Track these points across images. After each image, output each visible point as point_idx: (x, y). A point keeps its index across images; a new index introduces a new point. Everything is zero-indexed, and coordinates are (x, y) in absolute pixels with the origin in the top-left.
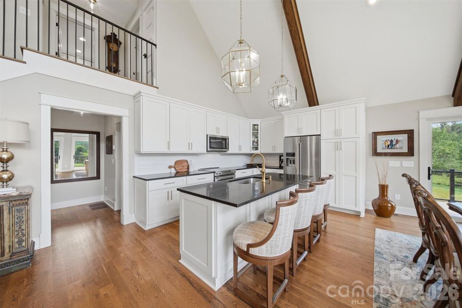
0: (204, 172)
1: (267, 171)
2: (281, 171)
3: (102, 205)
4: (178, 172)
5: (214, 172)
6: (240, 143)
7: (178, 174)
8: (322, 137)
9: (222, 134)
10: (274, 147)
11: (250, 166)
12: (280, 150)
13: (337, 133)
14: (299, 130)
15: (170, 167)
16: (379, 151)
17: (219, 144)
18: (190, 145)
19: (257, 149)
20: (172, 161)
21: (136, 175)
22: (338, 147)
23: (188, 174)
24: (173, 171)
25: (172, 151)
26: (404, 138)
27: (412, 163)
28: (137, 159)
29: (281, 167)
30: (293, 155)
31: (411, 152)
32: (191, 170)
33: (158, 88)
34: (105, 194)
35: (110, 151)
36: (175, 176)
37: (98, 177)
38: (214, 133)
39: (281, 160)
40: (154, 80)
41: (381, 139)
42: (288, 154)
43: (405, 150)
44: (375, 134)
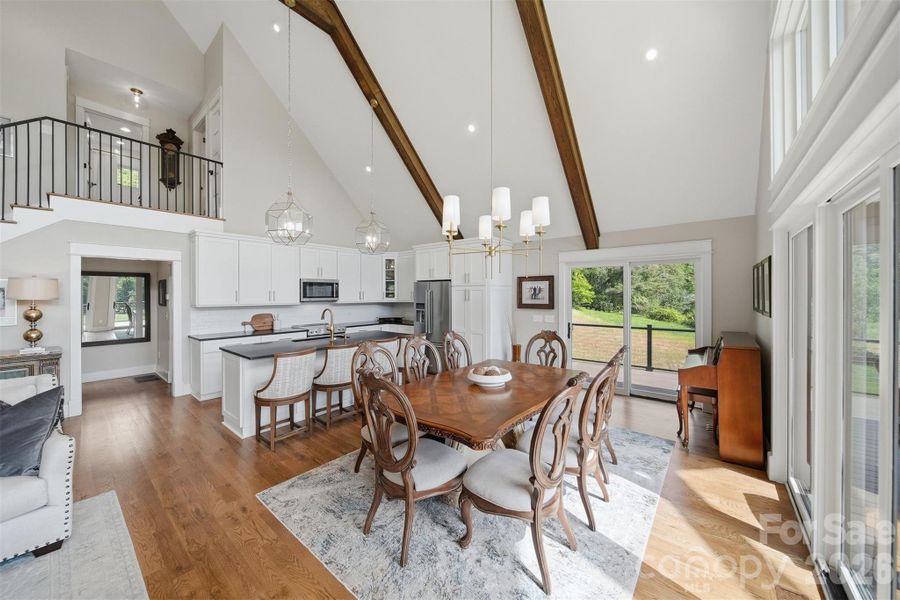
0: (293, 329)
3: (152, 378)
4: (256, 331)
5: (307, 331)
6: (362, 289)
8: (453, 283)
9: (326, 277)
11: (383, 321)
13: (466, 278)
14: (431, 270)
15: (244, 324)
16: (525, 301)
17: (319, 290)
18: (271, 295)
19: (393, 295)
20: (248, 316)
21: (191, 335)
23: (271, 331)
24: (249, 329)
25: (243, 302)
26: (544, 285)
27: (553, 317)
28: (194, 315)
30: (424, 306)
31: (551, 306)
32: (277, 327)
33: (224, 220)
34: (158, 363)
35: (163, 302)
36: (253, 335)
37: (147, 338)
38: (310, 277)
40: (221, 210)
41: (527, 285)
42: (419, 305)
43: (546, 302)
44: (521, 280)
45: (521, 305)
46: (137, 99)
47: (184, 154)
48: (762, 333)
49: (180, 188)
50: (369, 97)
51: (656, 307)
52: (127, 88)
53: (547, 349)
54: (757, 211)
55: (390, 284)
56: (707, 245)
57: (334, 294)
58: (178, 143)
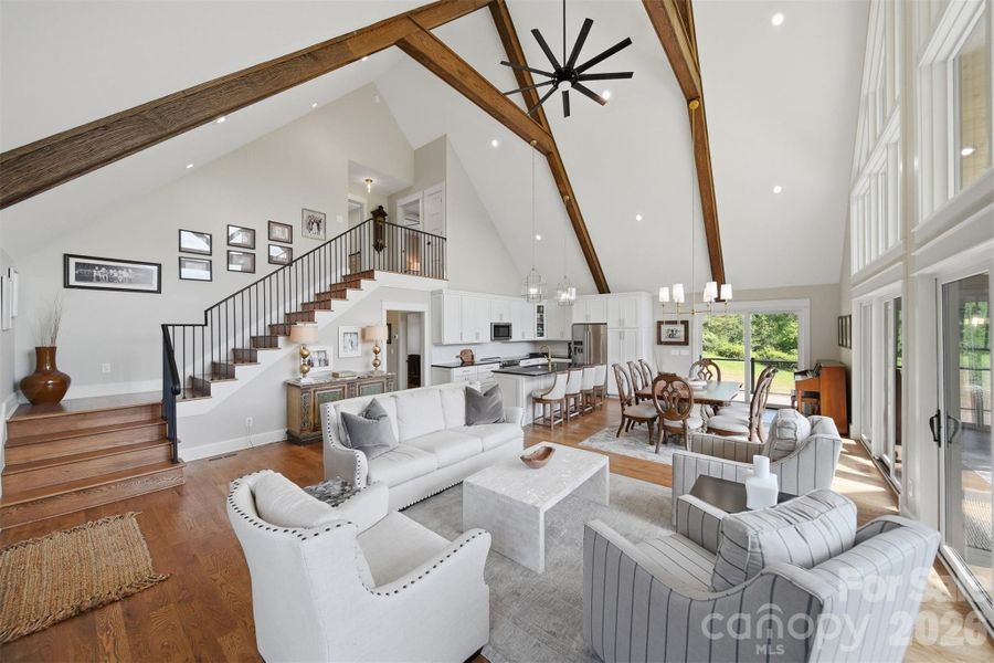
0: (486, 361)
1: (553, 360)
2: (570, 361)
4: (463, 362)
5: (500, 362)
6: (524, 330)
7: (463, 364)
8: (609, 326)
9: (505, 321)
10: (562, 334)
11: (533, 356)
12: (568, 337)
13: (621, 322)
14: (587, 317)
15: (457, 357)
17: (501, 332)
18: (477, 335)
19: (542, 335)
20: (458, 351)
22: (621, 336)
23: (472, 363)
24: (459, 361)
25: (458, 341)
26: (681, 328)
27: (687, 351)
28: (437, 349)
29: (570, 357)
30: (581, 343)
31: (686, 343)
32: (477, 360)
33: (448, 280)
36: (462, 366)
38: (497, 321)
39: (570, 348)
40: (445, 273)
41: (665, 328)
42: (576, 343)
43: (683, 340)
44: (660, 323)
45: (660, 342)
46: (369, 186)
47: (389, 224)
48: (844, 360)
49: (386, 249)
50: (563, 194)
51: (726, 345)
52: (363, 180)
53: (705, 371)
54: (841, 280)
55: (541, 326)
56: (806, 302)
57: (508, 335)
58: (384, 214)
